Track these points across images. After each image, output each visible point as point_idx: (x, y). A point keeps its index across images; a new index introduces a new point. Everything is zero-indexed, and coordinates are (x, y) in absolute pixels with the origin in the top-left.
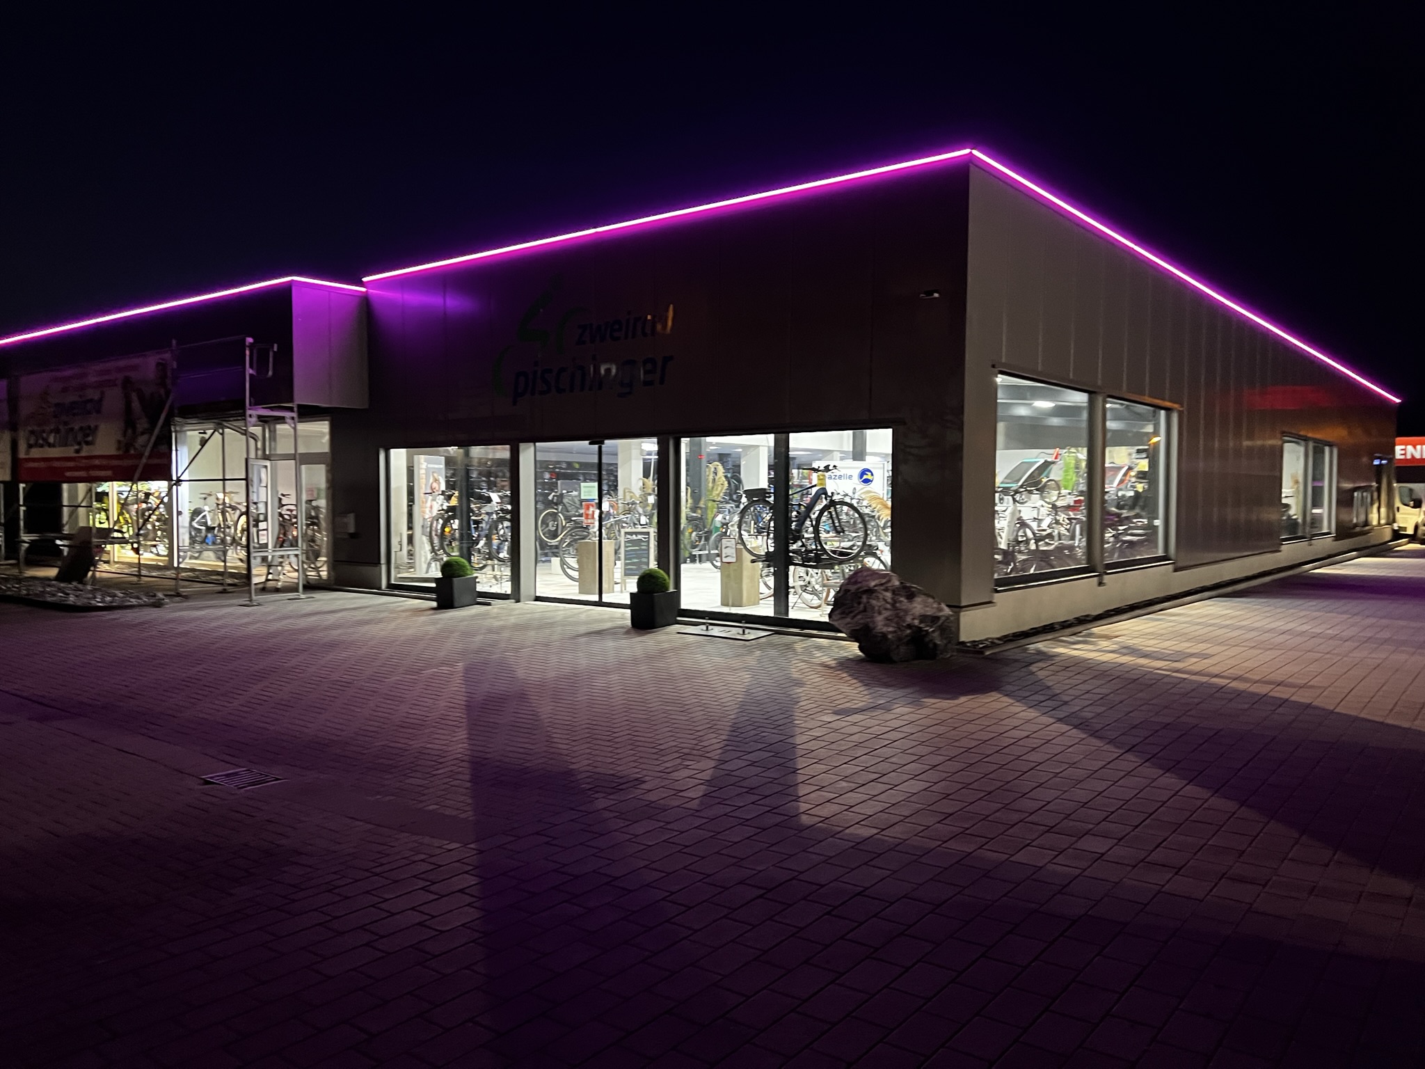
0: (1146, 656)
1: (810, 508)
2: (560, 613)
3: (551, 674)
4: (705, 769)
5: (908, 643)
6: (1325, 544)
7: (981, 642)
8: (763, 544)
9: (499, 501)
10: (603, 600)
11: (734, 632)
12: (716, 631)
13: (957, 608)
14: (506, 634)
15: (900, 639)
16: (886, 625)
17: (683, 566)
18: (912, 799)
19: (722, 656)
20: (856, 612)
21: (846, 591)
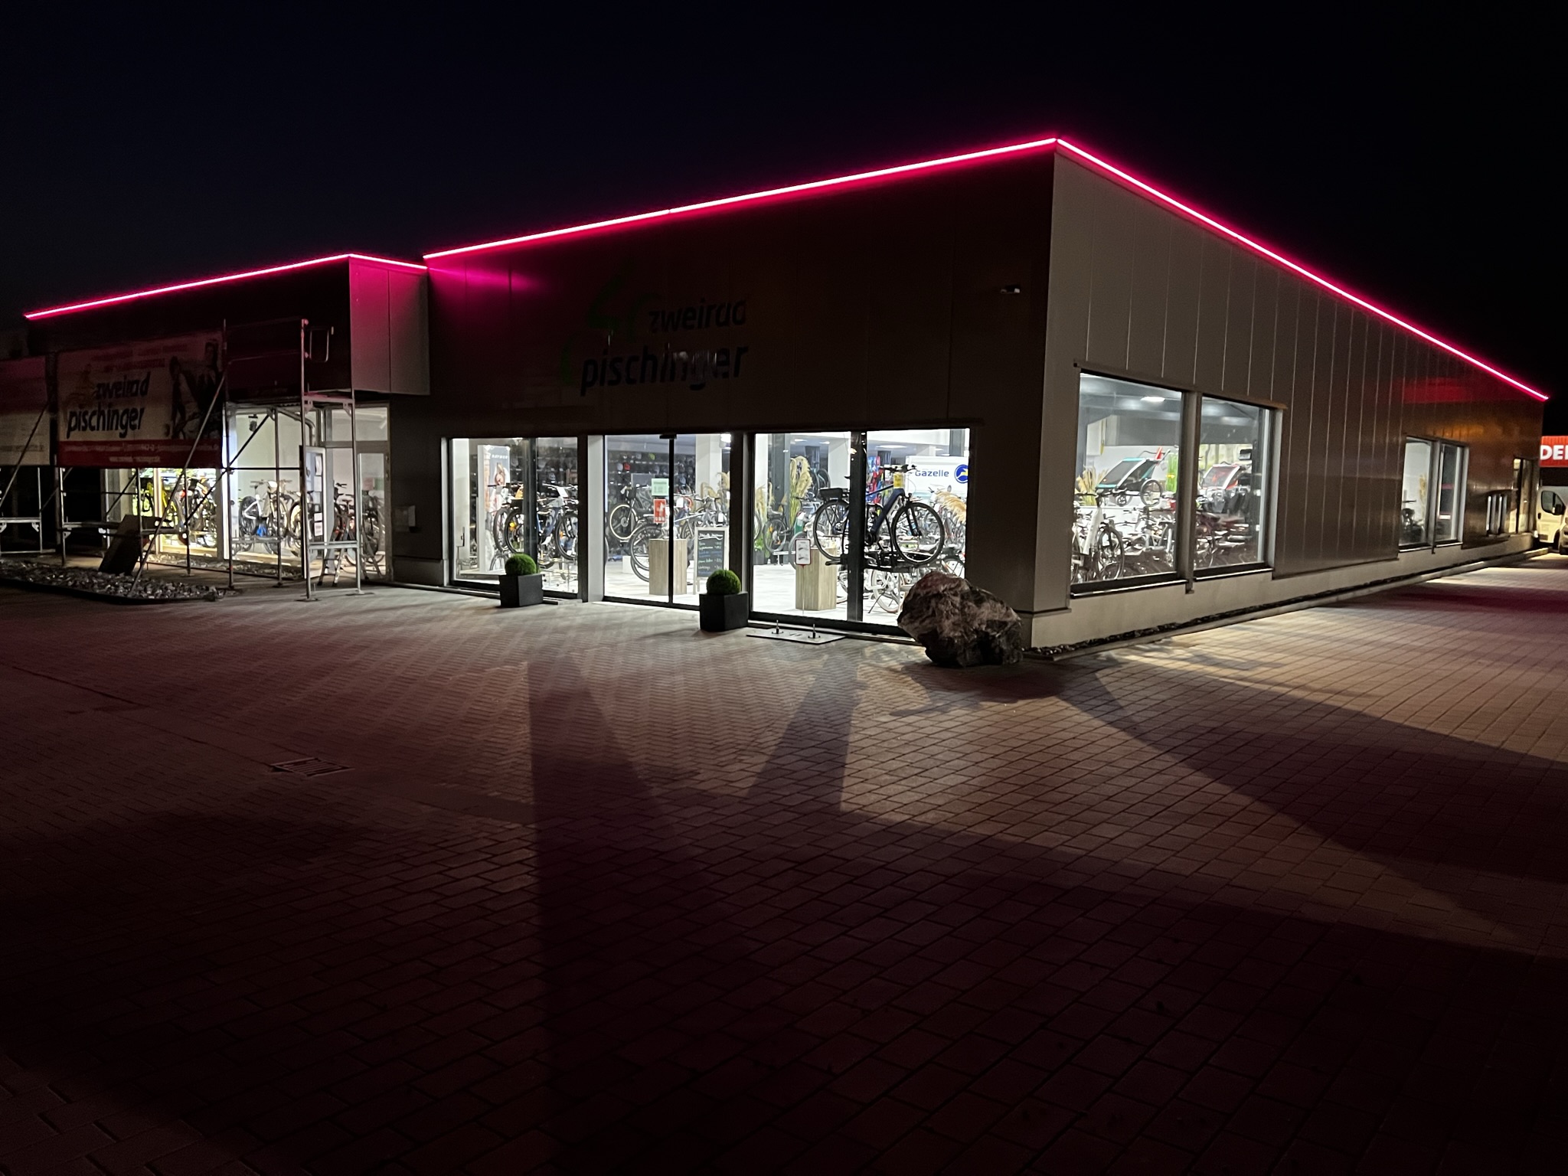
0: (1217, 664)
1: (886, 510)
2: (628, 613)
3: (615, 675)
4: (759, 762)
5: (974, 649)
6: (1454, 552)
7: (1053, 649)
8: (836, 546)
9: (567, 496)
10: (674, 602)
11: (804, 636)
12: (785, 634)
13: (1028, 613)
14: (572, 634)
15: (966, 644)
16: (955, 630)
17: (756, 568)
19: (789, 658)
20: (924, 617)
21: (916, 595)
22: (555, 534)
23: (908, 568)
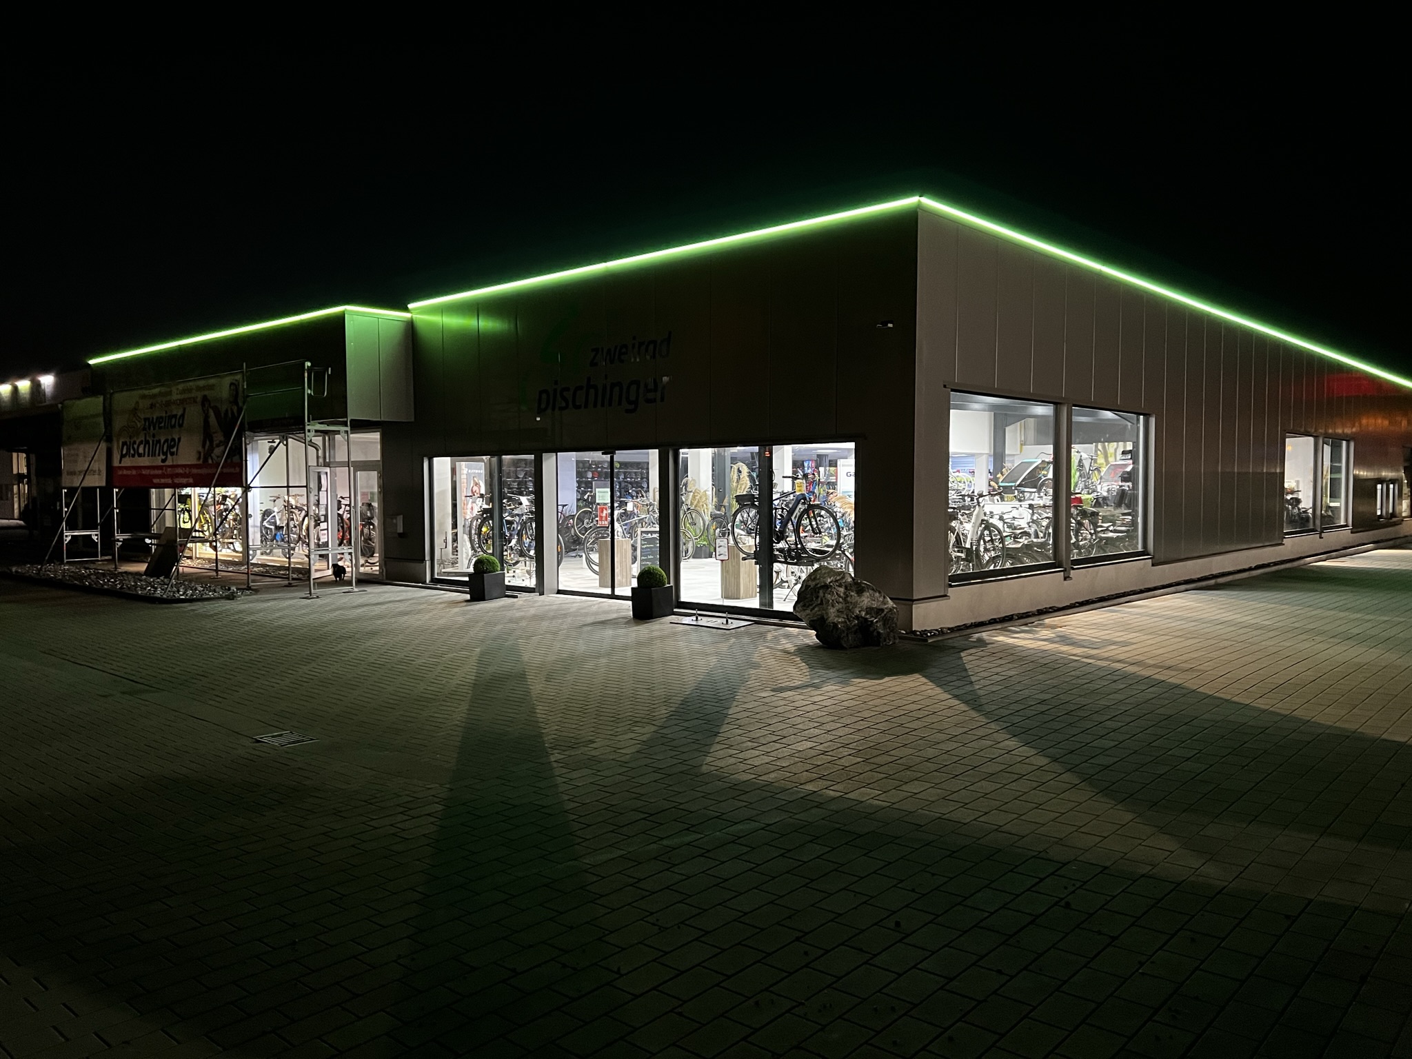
1: (791, 512)
2: (575, 605)
3: (551, 658)
4: (647, 732)
5: (855, 632)
6: (1345, 535)
7: (931, 631)
8: (750, 543)
9: (528, 504)
10: (616, 593)
11: (718, 622)
12: (704, 621)
13: (908, 601)
14: (524, 624)
15: (848, 628)
16: (839, 617)
17: (683, 564)
18: (796, 755)
19: (701, 642)
20: (814, 605)
21: (807, 587)
22: (520, 534)
23: (812, 561)
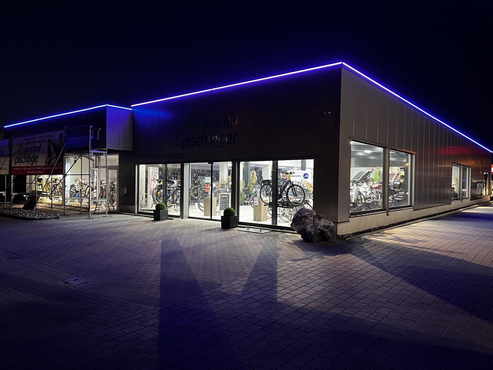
0: (403, 241)
1: (285, 187)
2: (197, 223)
3: (192, 245)
4: (244, 280)
5: (318, 236)
6: (467, 202)
7: (345, 235)
8: (268, 199)
9: (177, 183)
10: (212, 218)
11: (257, 230)
12: (251, 230)
13: (336, 223)
14: (177, 230)
15: (316, 234)
16: (311, 229)
17: (240, 207)
18: (318, 293)
19: (253, 239)
20: (300, 224)
21: (297, 216)
22: (173, 196)
23: (292, 207)
